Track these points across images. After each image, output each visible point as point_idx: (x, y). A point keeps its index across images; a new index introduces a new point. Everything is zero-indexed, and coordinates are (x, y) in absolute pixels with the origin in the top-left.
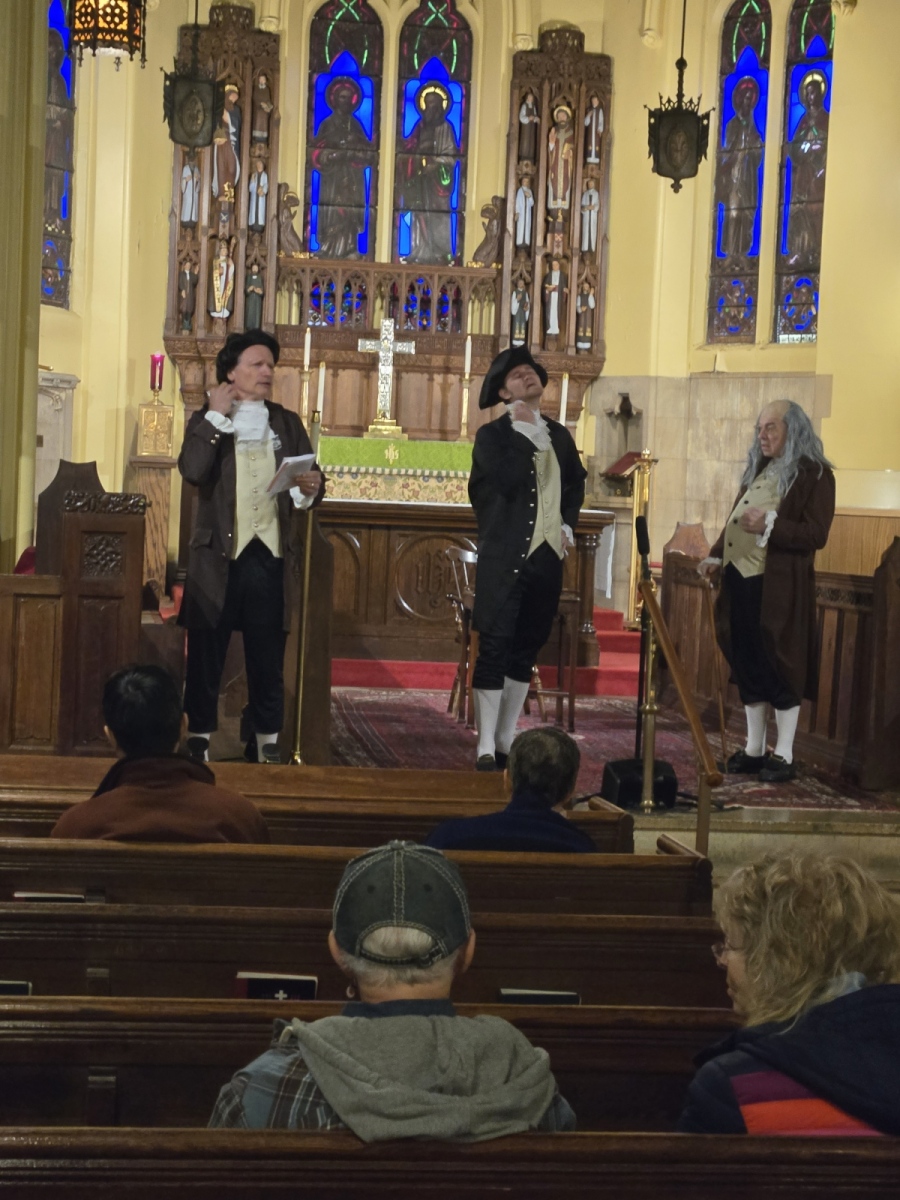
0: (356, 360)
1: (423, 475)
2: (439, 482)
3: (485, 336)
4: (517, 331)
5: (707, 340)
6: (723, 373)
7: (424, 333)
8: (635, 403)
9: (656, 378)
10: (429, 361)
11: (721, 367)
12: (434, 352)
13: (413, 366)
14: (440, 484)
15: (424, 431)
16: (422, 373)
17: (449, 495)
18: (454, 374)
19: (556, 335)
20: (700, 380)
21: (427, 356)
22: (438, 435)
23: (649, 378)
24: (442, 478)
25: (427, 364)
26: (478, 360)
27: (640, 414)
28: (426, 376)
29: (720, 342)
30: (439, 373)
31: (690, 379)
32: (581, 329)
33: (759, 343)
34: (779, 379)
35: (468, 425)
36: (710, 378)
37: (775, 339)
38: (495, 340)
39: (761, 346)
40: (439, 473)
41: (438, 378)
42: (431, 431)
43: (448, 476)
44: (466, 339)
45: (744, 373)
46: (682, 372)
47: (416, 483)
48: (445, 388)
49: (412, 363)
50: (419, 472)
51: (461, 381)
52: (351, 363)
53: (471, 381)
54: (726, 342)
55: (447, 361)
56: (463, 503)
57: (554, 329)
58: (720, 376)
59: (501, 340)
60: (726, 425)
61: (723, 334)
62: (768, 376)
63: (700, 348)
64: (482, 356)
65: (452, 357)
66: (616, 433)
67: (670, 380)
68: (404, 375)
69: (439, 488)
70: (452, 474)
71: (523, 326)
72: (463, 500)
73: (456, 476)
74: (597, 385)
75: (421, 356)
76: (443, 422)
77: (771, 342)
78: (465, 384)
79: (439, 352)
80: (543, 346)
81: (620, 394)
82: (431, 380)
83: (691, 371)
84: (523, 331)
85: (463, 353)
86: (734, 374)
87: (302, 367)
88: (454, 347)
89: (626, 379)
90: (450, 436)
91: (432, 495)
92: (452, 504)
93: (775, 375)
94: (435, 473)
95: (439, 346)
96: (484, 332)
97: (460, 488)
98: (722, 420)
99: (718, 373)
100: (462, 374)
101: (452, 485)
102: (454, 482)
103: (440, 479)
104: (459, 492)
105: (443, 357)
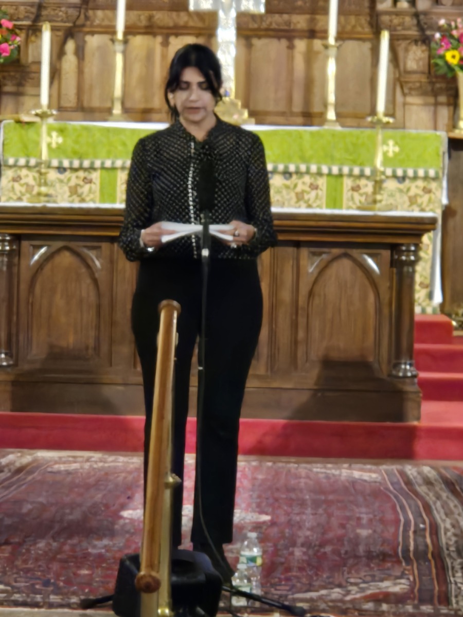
0: (191, 24)
2: (286, 179)
10: (288, 22)
12: (293, 11)
13: (267, 30)
14: (288, 183)
15: (283, 114)
16: (279, 38)
17: (300, 197)
18: (318, 38)
21: (285, 17)
22: (300, 120)
24: (290, 174)
28: (284, 43)
30: (301, 37)
35: (336, 105)
40: (286, 167)
41: (301, 45)
42: (292, 114)
43: (298, 172)
48: (310, 58)
49: (264, 25)
52: (185, 27)
55: (312, 21)
56: (319, 207)
64: (357, 15)
65: (317, 17)
68: (255, 41)
69: (287, 187)
70: (303, 168)
72: (318, 202)
73: (308, 172)
75: (272, 16)
76: (307, 100)
78: (331, 52)
79: (300, 11)
82: (291, 47)
85: (325, 10)
87: (114, 33)
90: (317, 120)
91: (278, 197)
92: (303, 210)
94: (281, 167)
95: (299, 3)
97: (316, 187)
101: (304, 183)
102: (307, 179)
103: (287, 175)
104: (313, 193)
105: (308, 16)
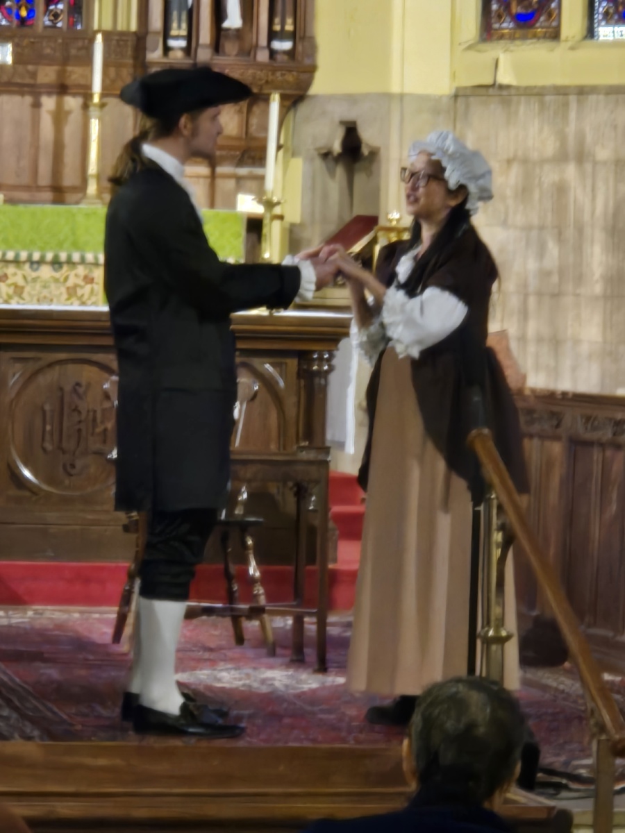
1: (30, 260)
2: (56, 270)
3: (122, 34)
4: (175, 25)
5: (481, 35)
6: (508, 87)
7: (26, 30)
8: (368, 136)
9: (402, 97)
10: (34, 75)
11: (505, 78)
12: (40, 59)
13: (8, 84)
14: (57, 275)
16: (22, 94)
17: (72, 292)
18: (74, 95)
19: (238, 30)
20: (472, 99)
21: (30, 68)
22: (48, 195)
23: (388, 96)
24: (61, 264)
25: (31, 81)
26: (112, 71)
27: (374, 154)
28: (28, 99)
29: (502, 37)
30: (49, 94)
31: (456, 96)
32: (277, 20)
33: (566, 40)
34: (601, 97)
35: (98, 177)
36: (489, 96)
37: (591, 33)
38: (140, 40)
39: (569, 44)
40: (56, 256)
41: (49, 103)
42: (39, 188)
43: (70, 262)
44: (92, 40)
45: (543, 88)
46: (443, 87)
47: (20, 273)
48: (59, 117)
49: (6, 78)
50: (24, 255)
51: (86, 107)
53: (102, 105)
54: (512, 38)
55: (62, 74)
56: (94, 304)
57: (234, 20)
58: (505, 93)
59: (150, 40)
60: (515, 170)
61: (507, 25)
62: (582, 92)
63: (470, 48)
64: (119, 66)
65: (69, 68)
66: (335, 184)
67: (422, 99)
69: (56, 280)
70: (76, 257)
71: (184, 16)
72: (93, 299)
73: (83, 261)
74: (303, 109)
75: (20, 68)
76: (57, 172)
77: (585, 38)
78: (94, 111)
79: (50, 61)
80: (217, 47)
81: (342, 123)
82: (37, 105)
83: (456, 84)
84: (184, 25)
85: (88, 61)
86: (527, 88)
88: (73, 52)
89: (352, 99)
90: (69, 197)
91: (45, 292)
92: (75, 307)
93: (593, 90)
94: (49, 256)
95: (48, 51)
96: (121, 26)
97: (89, 280)
98: (509, 162)
99: (501, 87)
100: (88, 96)
101: (76, 275)
102: (81, 270)
103: (56, 266)
104: (88, 287)
105: (55, 68)
